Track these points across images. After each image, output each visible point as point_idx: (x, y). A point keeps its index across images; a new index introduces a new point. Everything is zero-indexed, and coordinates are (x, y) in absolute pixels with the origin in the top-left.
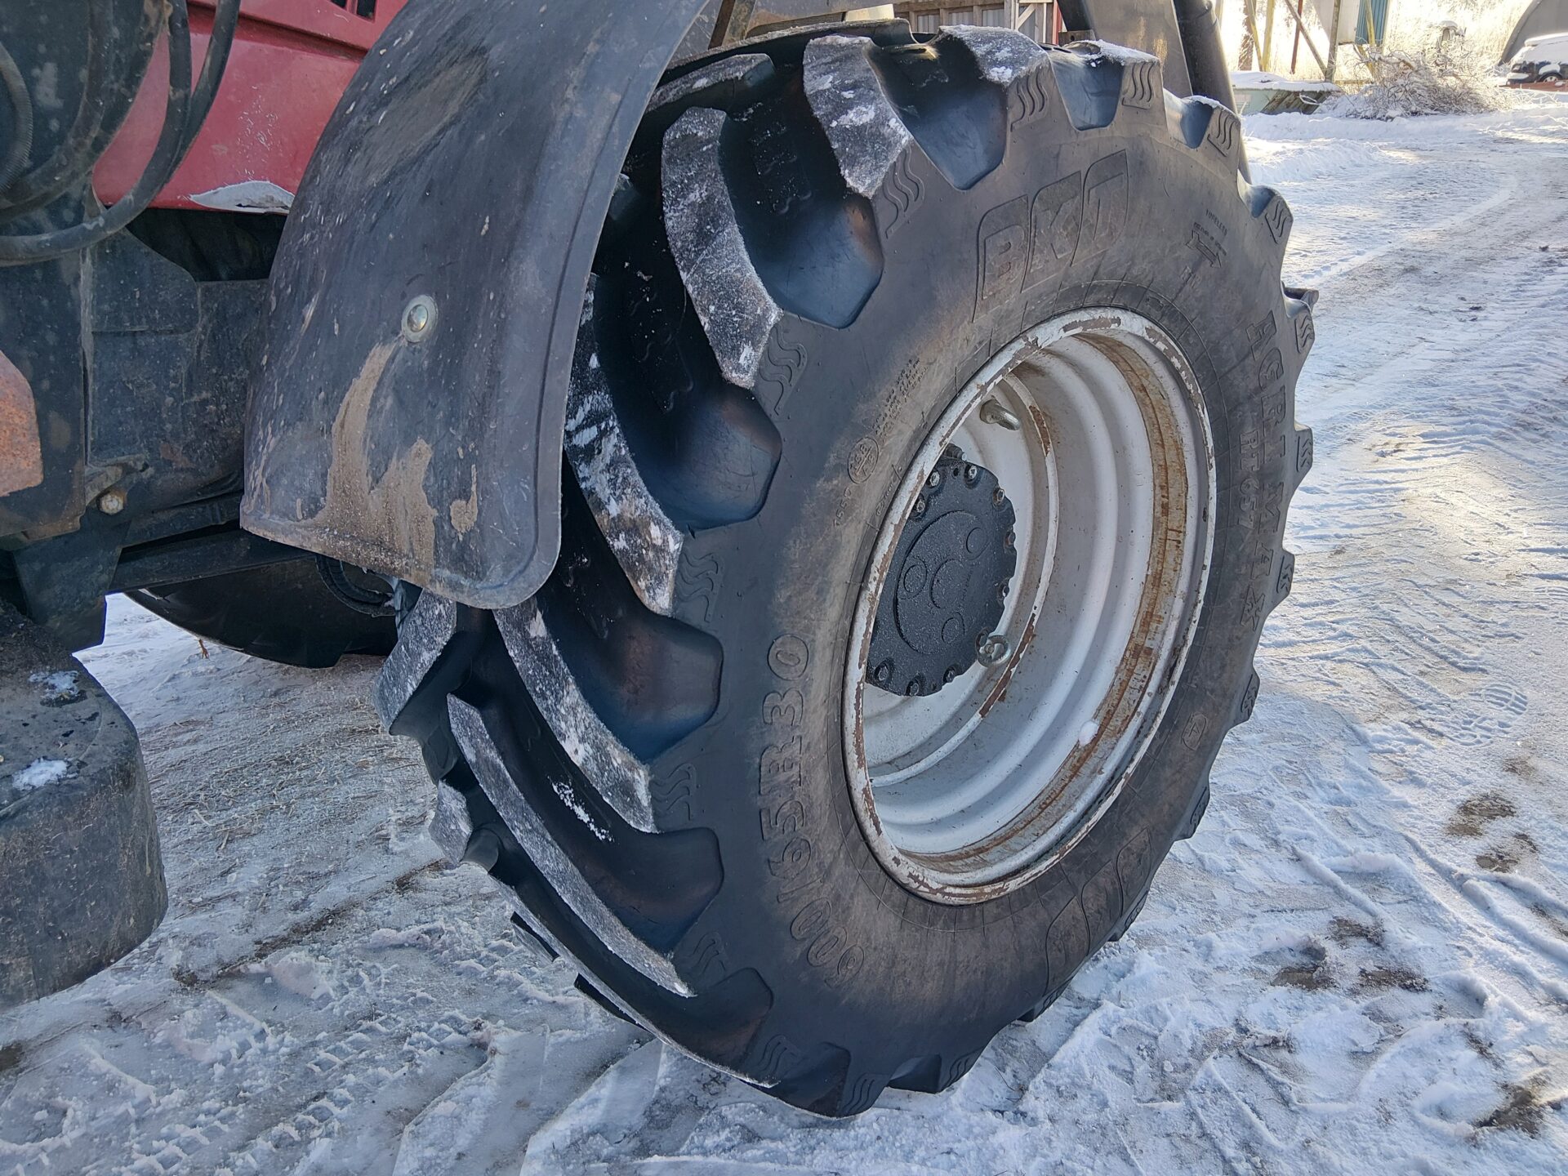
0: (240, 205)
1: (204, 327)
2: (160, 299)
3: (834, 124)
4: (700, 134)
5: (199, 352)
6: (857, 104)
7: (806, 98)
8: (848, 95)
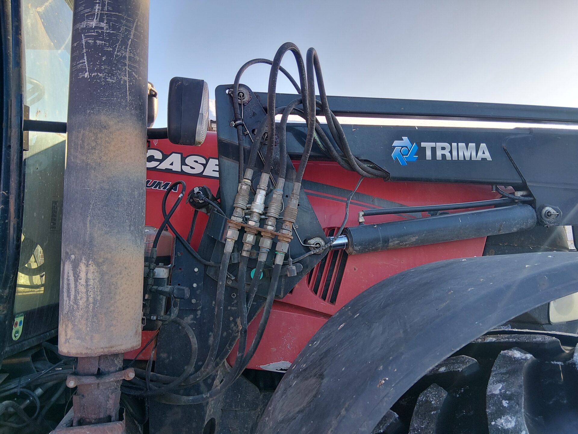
0: (277, 370)
1: (261, 409)
2: (246, 399)
3: (493, 423)
4: (433, 402)
5: (257, 418)
6: (508, 414)
7: (485, 397)
8: (505, 403)
